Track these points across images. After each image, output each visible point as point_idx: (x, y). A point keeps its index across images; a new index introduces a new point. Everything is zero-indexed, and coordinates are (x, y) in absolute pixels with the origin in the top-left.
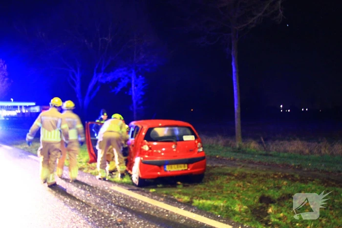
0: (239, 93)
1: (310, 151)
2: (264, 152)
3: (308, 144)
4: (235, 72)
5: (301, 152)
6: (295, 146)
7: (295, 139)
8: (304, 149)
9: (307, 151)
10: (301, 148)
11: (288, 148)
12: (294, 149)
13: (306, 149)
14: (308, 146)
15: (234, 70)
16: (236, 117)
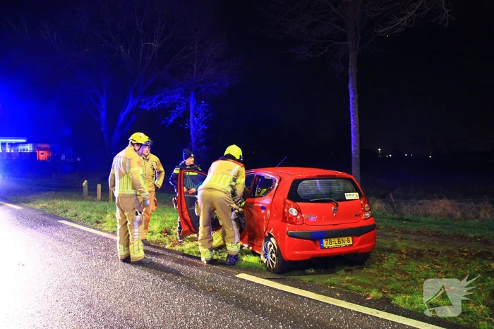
0: (358, 129)
1: (463, 215)
2: (396, 216)
3: (460, 204)
4: (353, 99)
5: (451, 216)
6: (441, 206)
7: (441, 198)
8: (454, 212)
9: (459, 214)
10: (449, 209)
11: (430, 211)
12: (438, 211)
13: (457, 211)
14: (460, 207)
15: (351, 96)
16: (353, 164)
